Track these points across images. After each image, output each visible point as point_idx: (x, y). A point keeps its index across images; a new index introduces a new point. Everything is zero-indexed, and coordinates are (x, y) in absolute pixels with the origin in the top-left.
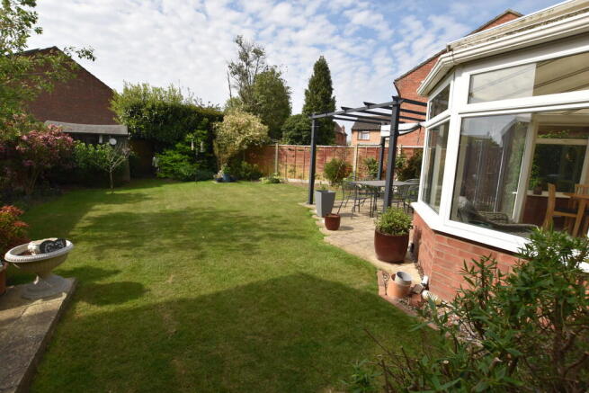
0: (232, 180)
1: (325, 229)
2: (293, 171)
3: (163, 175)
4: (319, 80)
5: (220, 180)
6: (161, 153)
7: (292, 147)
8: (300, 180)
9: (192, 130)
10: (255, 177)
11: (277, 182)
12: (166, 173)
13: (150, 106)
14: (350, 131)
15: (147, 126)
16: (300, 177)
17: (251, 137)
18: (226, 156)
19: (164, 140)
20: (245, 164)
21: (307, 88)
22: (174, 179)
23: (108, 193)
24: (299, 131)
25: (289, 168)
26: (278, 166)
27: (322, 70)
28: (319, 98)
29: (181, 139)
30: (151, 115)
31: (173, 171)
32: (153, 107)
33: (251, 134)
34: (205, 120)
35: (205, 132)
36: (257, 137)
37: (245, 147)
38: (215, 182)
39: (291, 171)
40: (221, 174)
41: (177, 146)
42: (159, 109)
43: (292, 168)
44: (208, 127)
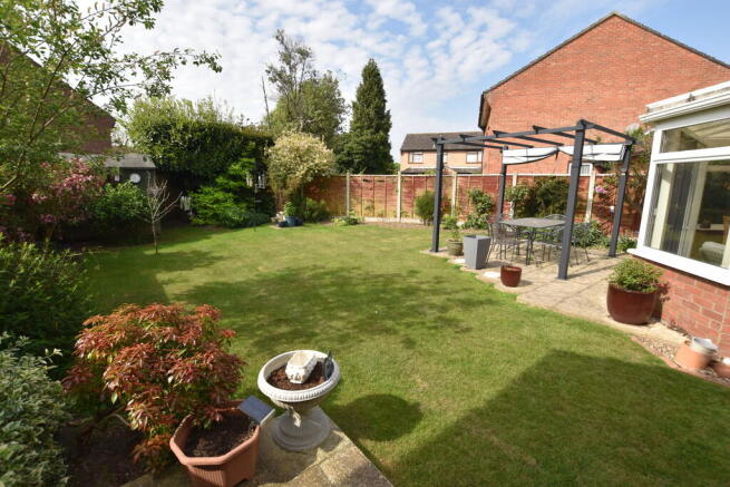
0: (298, 224)
1: (501, 284)
2: (371, 208)
3: (201, 222)
4: (371, 89)
5: (284, 225)
6: (195, 192)
7: (369, 177)
8: (381, 219)
9: (236, 158)
10: (323, 217)
11: (355, 222)
12: (205, 219)
13: (180, 126)
14: (399, 152)
15: (179, 155)
16: (381, 216)
17: (316, 165)
18: (286, 192)
19: (201, 173)
20: (310, 202)
21: (355, 100)
22: (218, 226)
23: (151, 252)
24: (349, 154)
25: (366, 204)
26: (351, 202)
27: (372, 77)
28: (372, 113)
29: (222, 171)
30: (183, 139)
31: (215, 216)
32: (186, 128)
33: (317, 161)
34: (252, 145)
35: (253, 160)
36: (325, 165)
37: (310, 179)
38: (276, 228)
39: (368, 208)
40: (282, 216)
41: (217, 180)
42: (194, 131)
43: (370, 204)
44: (256, 154)
